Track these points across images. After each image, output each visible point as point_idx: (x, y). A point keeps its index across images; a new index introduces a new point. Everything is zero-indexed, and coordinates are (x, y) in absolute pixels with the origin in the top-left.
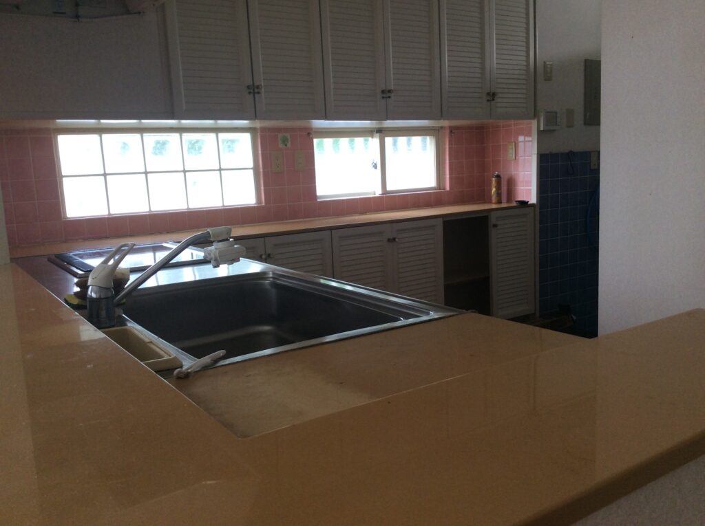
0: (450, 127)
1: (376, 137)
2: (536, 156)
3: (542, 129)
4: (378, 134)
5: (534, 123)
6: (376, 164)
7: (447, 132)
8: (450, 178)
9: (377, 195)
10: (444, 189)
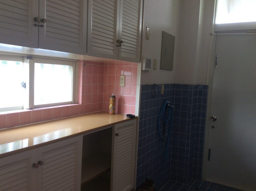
0: (84, 61)
1: (26, 62)
2: (140, 86)
3: (144, 69)
4: (28, 60)
5: (139, 65)
6: (25, 84)
7: (82, 64)
8: (83, 96)
9: (25, 110)
10: (78, 103)
